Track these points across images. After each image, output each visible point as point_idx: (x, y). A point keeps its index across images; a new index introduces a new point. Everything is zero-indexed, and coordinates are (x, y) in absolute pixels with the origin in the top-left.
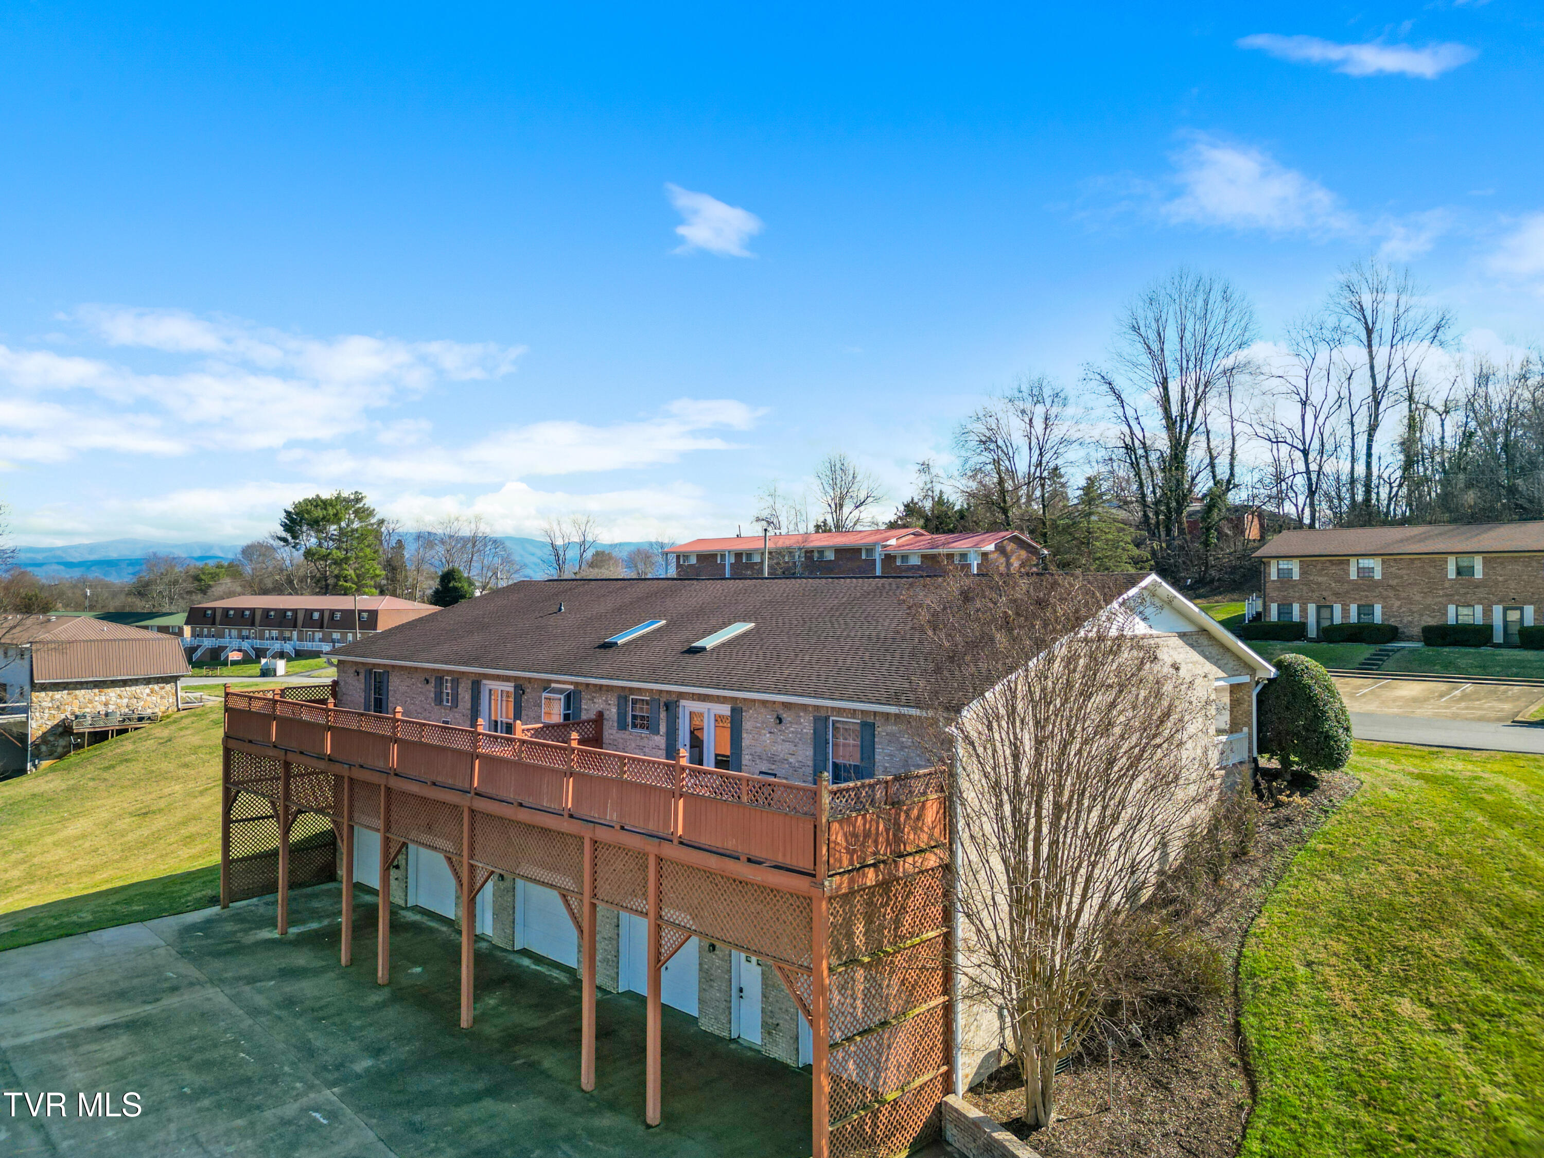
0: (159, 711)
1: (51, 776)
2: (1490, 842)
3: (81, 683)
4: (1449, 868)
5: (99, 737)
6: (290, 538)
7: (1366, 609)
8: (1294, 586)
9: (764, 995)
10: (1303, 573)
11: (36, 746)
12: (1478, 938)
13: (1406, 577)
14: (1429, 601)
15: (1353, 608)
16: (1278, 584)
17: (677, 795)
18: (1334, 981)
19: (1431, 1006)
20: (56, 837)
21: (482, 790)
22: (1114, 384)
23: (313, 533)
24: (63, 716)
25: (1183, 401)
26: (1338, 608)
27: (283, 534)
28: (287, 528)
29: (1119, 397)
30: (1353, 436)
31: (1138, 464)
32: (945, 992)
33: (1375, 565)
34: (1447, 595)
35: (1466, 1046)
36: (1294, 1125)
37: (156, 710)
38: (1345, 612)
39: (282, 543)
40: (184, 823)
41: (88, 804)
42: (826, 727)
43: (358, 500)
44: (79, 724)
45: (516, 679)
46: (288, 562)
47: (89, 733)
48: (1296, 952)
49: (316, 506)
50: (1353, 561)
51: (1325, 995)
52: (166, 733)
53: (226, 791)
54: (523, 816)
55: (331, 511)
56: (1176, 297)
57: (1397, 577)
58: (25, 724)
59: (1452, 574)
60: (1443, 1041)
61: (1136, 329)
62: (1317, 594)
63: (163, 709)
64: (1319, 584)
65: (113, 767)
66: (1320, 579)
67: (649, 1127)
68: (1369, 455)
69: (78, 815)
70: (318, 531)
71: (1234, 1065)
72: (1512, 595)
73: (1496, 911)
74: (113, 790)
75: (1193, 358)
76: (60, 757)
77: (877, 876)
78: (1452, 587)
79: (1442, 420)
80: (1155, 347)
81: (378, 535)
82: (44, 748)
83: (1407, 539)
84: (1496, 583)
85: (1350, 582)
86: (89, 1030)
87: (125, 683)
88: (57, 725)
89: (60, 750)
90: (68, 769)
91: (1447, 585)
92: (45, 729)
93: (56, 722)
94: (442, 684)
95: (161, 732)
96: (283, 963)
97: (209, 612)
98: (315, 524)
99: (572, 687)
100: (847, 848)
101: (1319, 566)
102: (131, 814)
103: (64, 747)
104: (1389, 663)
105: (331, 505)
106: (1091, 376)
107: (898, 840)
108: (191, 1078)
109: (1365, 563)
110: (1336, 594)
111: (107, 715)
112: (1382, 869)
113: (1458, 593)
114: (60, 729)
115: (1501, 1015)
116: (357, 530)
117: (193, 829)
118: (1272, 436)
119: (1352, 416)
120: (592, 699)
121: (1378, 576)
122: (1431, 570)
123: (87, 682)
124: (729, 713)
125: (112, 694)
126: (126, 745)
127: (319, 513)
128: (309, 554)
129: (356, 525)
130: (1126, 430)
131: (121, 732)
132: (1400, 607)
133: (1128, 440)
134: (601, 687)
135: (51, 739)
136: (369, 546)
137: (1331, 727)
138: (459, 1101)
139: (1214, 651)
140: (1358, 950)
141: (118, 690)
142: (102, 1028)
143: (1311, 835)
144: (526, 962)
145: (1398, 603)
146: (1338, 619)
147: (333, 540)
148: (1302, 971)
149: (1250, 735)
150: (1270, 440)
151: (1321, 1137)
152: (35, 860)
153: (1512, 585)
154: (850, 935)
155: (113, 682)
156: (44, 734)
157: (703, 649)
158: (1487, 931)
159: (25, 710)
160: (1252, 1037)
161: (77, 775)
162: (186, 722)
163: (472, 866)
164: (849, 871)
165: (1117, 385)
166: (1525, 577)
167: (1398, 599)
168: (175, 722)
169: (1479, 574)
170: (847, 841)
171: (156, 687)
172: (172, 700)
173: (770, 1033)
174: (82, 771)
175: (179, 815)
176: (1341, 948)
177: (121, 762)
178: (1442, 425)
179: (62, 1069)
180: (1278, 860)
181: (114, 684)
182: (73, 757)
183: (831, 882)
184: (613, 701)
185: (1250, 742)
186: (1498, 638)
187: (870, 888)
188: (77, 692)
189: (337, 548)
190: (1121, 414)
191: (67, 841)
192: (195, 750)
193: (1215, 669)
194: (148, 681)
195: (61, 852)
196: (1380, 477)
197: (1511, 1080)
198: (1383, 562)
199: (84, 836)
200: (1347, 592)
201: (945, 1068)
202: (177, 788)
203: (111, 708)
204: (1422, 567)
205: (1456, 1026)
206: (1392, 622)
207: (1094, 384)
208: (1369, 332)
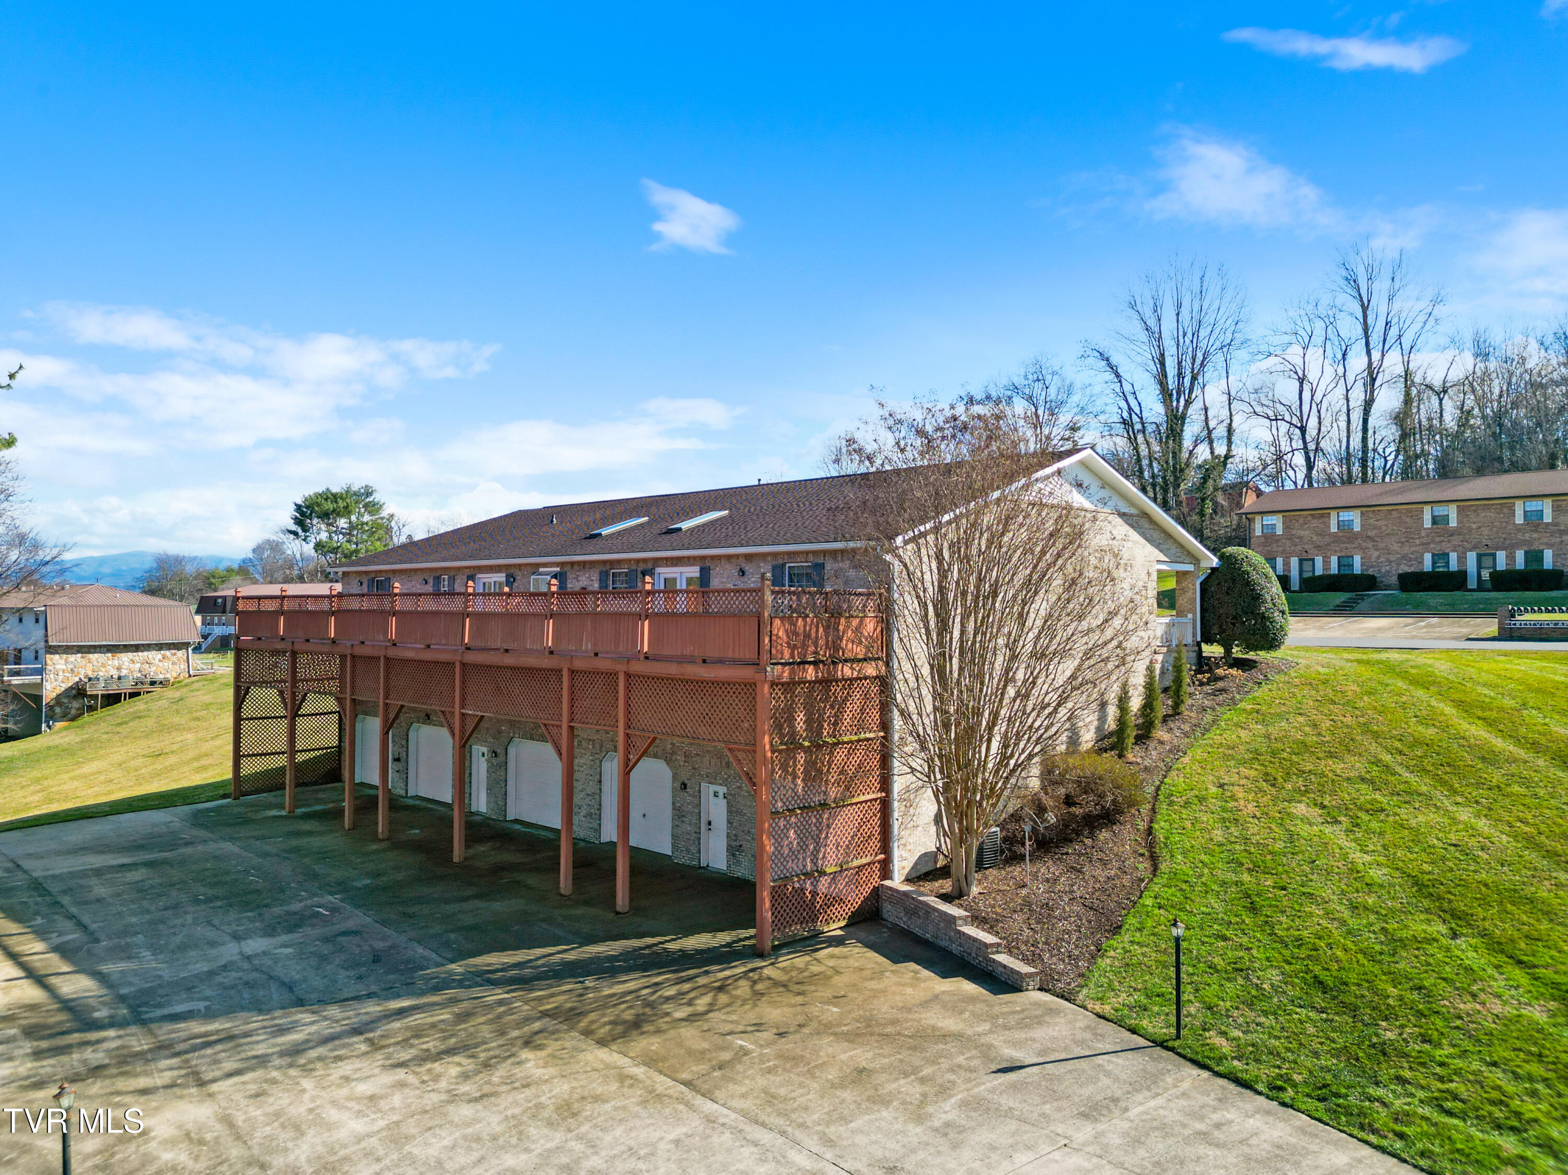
0: (171, 676)
1: (65, 733)
2: (1404, 699)
3: (95, 647)
4: (1362, 716)
5: (112, 699)
6: (300, 531)
7: (1345, 562)
8: (1278, 541)
9: (729, 822)
10: (1286, 527)
11: (51, 707)
12: (1377, 762)
13: (1384, 528)
14: (1406, 550)
15: (1334, 560)
16: (1263, 540)
17: (643, 617)
18: (1240, 795)
19: (1323, 807)
20: (72, 774)
21: (472, 645)
22: (1111, 359)
23: (323, 527)
24: (77, 679)
25: (1180, 375)
26: (1319, 561)
27: (294, 527)
28: (299, 522)
29: (1118, 376)
30: (1349, 411)
31: (1136, 438)
32: (882, 790)
33: (1355, 518)
34: (1423, 544)
35: (1347, 831)
36: (1184, 886)
37: (168, 676)
38: (1326, 563)
39: (292, 536)
40: (198, 758)
41: (102, 752)
42: (783, 573)
43: (368, 493)
44: (92, 686)
45: (508, 566)
46: (298, 556)
47: (103, 696)
48: (1211, 778)
49: (326, 500)
50: (1333, 514)
51: (1231, 804)
52: (177, 694)
53: (237, 689)
54: (509, 660)
55: (341, 504)
56: (1173, 275)
57: (1375, 528)
58: (40, 685)
59: (1428, 524)
60: (1328, 829)
61: (1133, 306)
62: (1299, 548)
63: (175, 675)
64: (1301, 538)
65: (126, 723)
66: (1302, 533)
67: (618, 913)
68: (1365, 430)
69: (92, 760)
70: (329, 525)
71: (1142, 855)
72: (1485, 542)
73: (1398, 744)
74: (126, 741)
75: (1189, 335)
76: (73, 719)
77: (817, 673)
78: (1428, 536)
79: (1441, 400)
80: (1152, 322)
81: (389, 530)
82: (58, 710)
83: (1386, 493)
84: (1470, 530)
85: (1330, 534)
86: (112, 867)
87: (137, 648)
88: (71, 688)
89: (73, 712)
90: (82, 727)
91: (1423, 534)
92: (59, 691)
93: (70, 685)
94: (439, 583)
95: (170, 693)
96: (291, 828)
97: (220, 601)
98: (325, 516)
99: (558, 569)
100: (788, 643)
101: (1301, 521)
102: (144, 756)
103: (78, 709)
104: (1363, 605)
105: (341, 498)
106: (1089, 352)
107: (837, 648)
108: (202, 891)
109: (1345, 516)
110: (1318, 547)
111: (119, 678)
112: (1301, 719)
113: (1433, 541)
114: (74, 692)
115: (1383, 810)
116: (367, 523)
117: (204, 762)
118: (1271, 414)
119: (1348, 391)
120: (576, 578)
121: (1357, 528)
122: (1409, 520)
123: (100, 646)
124: (698, 575)
125: (125, 658)
126: (138, 705)
127: (329, 506)
128: (319, 546)
129: (367, 518)
130: (1123, 405)
131: (134, 695)
132: (1379, 557)
133: (1125, 415)
134: (584, 563)
135: (65, 701)
136: (379, 539)
137: (1267, 609)
138: (448, 902)
139: (1156, 535)
140: (1267, 774)
141: (130, 655)
142: (123, 865)
143: (1241, 701)
144: (517, 827)
145: (1376, 554)
146: (1319, 571)
147: (343, 534)
148: (1214, 790)
149: (1194, 620)
150: (1268, 418)
151: (1207, 892)
152: (54, 789)
153: (1486, 531)
154: (791, 720)
155: (125, 646)
156: (58, 696)
157: (680, 529)
158: (1387, 758)
159: (40, 672)
160: (1160, 836)
161: (90, 731)
162: (196, 685)
163: (463, 714)
164: (790, 664)
165: (1114, 361)
166: (1497, 524)
167: (1377, 550)
168: (186, 685)
169: (1453, 523)
170: (788, 636)
171: (168, 653)
172: (184, 666)
173: (734, 855)
174: (95, 728)
175: (191, 754)
176: (1253, 773)
177: (134, 718)
178: (1441, 404)
179: (90, 887)
180: (1208, 717)
181: (127, 648)
182: (86, 717)
183: (773, 669)
184: (595, 576)
185: (1194, 628)
186: (1472, 583)
187: (810, 682)
188: (91, 656)
189: (349, 541)
190: (1118, 390)
191: (84, 776)
192: (206, 707)
193: (1156, 552)
194: (160, 647)
195: (76, 784)
196: (1375, 450)
197: (1379, 848)
198: (1362, 513)
199: (99, 773)
200: (1329, 544)
201: (882, 856)
202: (189, 736)
203: (124, 672)
204: (1399, 518)
205: (1342, 818)
206: (1371, 572)
207: (1091, 360)
208: (1365, 309)
